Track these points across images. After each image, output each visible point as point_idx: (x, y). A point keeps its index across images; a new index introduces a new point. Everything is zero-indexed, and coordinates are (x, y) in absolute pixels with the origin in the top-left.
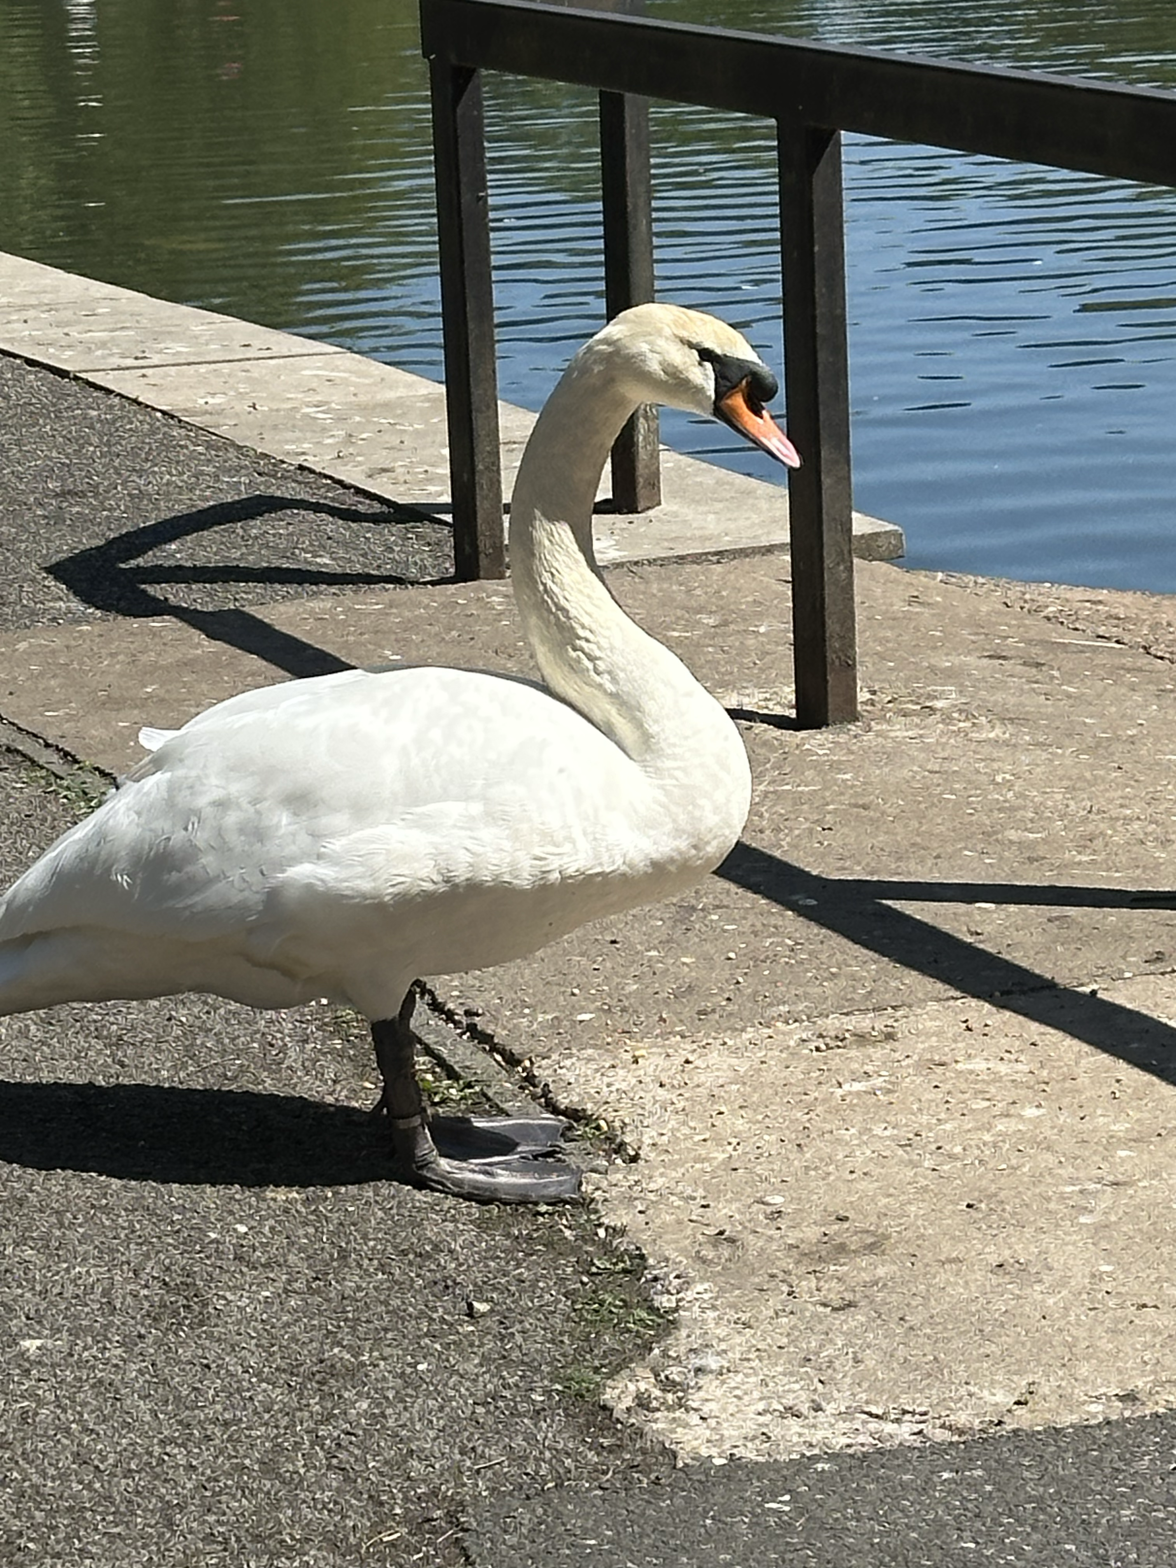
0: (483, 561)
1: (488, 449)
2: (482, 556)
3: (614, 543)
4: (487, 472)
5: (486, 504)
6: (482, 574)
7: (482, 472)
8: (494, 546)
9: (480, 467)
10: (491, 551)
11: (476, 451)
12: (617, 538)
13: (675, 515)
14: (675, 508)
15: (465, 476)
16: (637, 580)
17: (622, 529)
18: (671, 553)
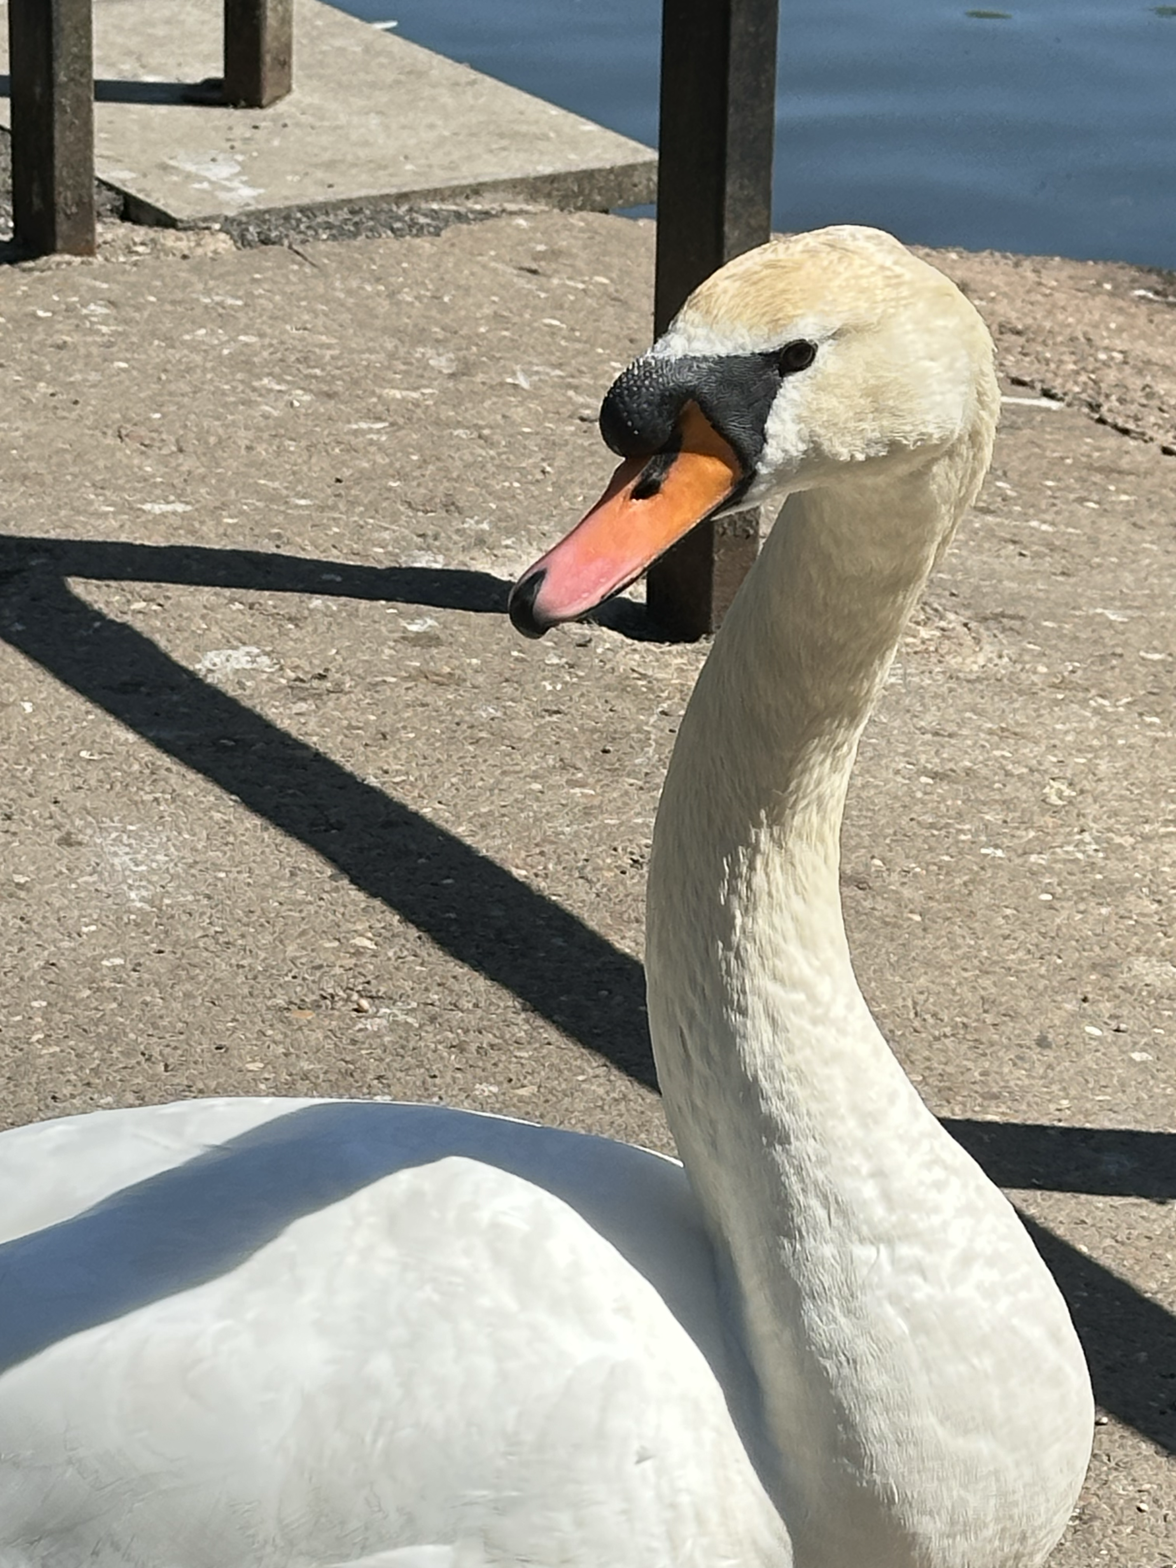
0: (63, 227)
1: (75, 50)
2: (60, 218)
3: (237, 169)
4: (72, 84)
5: (70, 137)
6: (59, 244)
7: (65, 86)
8: (79, 203)
9: (62, 78)
10: (74, 209)
11: (57, 52)
12: (240, 158)
13: (319, 113)
14: (316, 100)
15: (38, 90)
16: (308, 269)
17: (246, 140)
18: (331, 195)
